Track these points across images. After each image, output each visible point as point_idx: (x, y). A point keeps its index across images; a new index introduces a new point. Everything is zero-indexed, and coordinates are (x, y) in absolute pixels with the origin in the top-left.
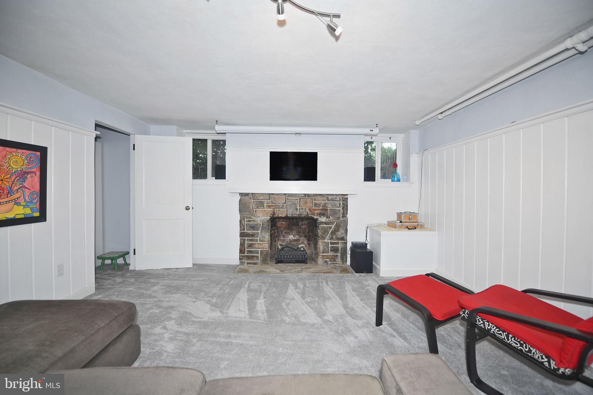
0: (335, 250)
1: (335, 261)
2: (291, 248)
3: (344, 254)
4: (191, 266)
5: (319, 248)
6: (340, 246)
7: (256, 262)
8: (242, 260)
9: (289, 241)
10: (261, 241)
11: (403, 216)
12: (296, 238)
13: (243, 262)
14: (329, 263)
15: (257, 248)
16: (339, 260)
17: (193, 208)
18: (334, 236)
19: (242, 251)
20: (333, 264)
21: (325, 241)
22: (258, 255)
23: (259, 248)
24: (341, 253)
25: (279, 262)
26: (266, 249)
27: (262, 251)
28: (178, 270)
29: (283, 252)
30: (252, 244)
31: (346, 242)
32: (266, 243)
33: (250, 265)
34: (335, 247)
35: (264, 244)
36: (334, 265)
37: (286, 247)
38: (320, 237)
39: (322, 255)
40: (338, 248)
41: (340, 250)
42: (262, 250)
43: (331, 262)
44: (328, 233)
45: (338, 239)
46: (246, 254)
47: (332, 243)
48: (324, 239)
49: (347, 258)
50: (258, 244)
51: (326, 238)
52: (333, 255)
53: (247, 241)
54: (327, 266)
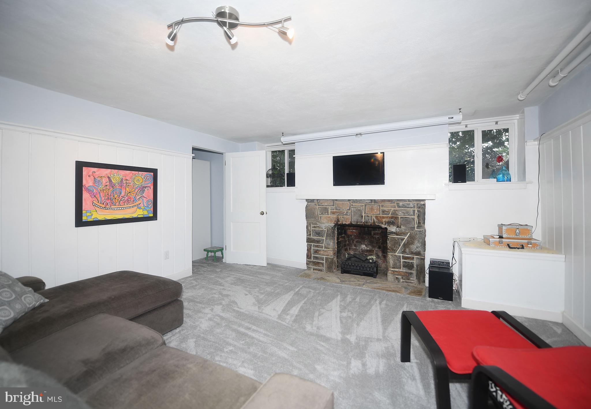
0: (410, 266)
1: (409, 279)
2: (358, 258)
3: (420, 272)
4: (265, 265)
5: (389, 262)
6: (415, 262)
7: (321, 269)
8: (309, 265)
9: (361, 251)
10: (325, 248)
11: (504, 228)
12: (368, 249)
13: (309, 267)
14: (401, 280)
15: (322, 255)
16: (414, 279)
17: (266, 213)
18: (407, 250)
19: (308, 256)
20: (406, 282)
21: (396, 254)
22: (323, 262)
23: (324, 255)
24: (417, 270)
25: (344, 271)
26: (331, 256)
27: (327, 259)
28: (254, 267)
29: (349, 262)
30: (318, 250)
31: (423, 257)
32: (331, 251)
33: (316, 271)
34: (409, 262)
35: (328, 251)
36: (407, 284)
37: (353, 257)
38: (389, 249)
39: (392, 271)
40: (413, 265)
41: (415, 266)
42: (327, 257)
43: (404, 279)
44: (400, 245)
45: (412, 253)
46: (312, 260)
47: (404, 258)
48: (395, 252)
49: (424, 277)
50: (323, 250)
51: (397, 251)
52: (406, 272)
53: (313, 247)
54: (398, 284)
